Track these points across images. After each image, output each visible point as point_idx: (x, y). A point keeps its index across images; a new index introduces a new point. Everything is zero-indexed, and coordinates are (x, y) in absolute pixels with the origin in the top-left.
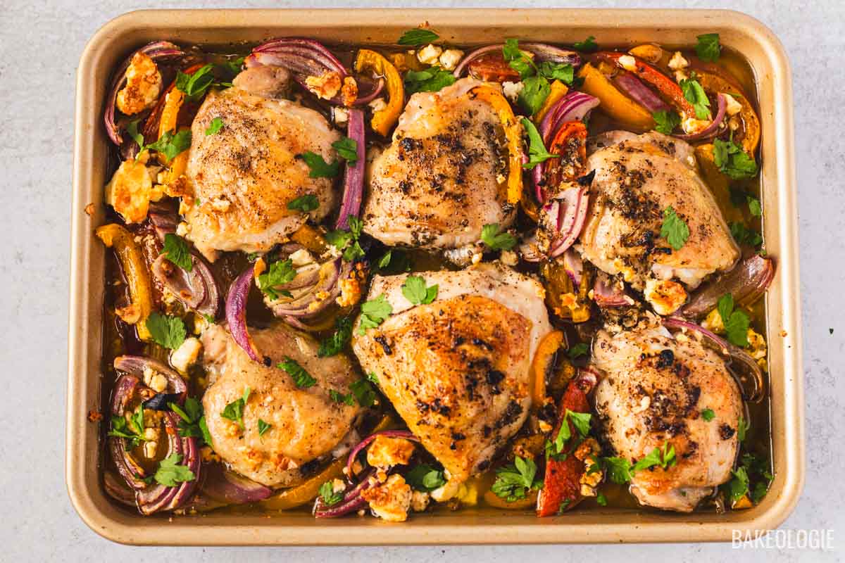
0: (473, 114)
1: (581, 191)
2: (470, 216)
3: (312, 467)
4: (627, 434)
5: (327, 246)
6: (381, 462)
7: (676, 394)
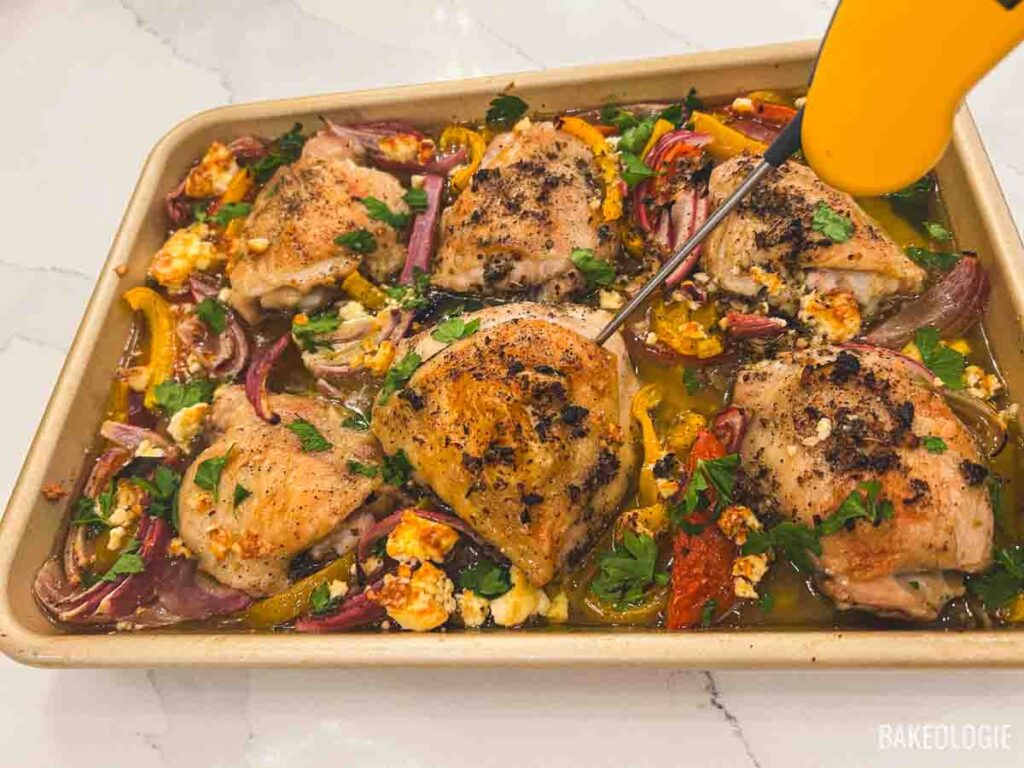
0: (561, 146)
1: (696, 194)
2: (554, 237)
3: (301, 563)
4: (800, 480)
5: (387, 300)
6: (404, 552)
7: (874, 414)
